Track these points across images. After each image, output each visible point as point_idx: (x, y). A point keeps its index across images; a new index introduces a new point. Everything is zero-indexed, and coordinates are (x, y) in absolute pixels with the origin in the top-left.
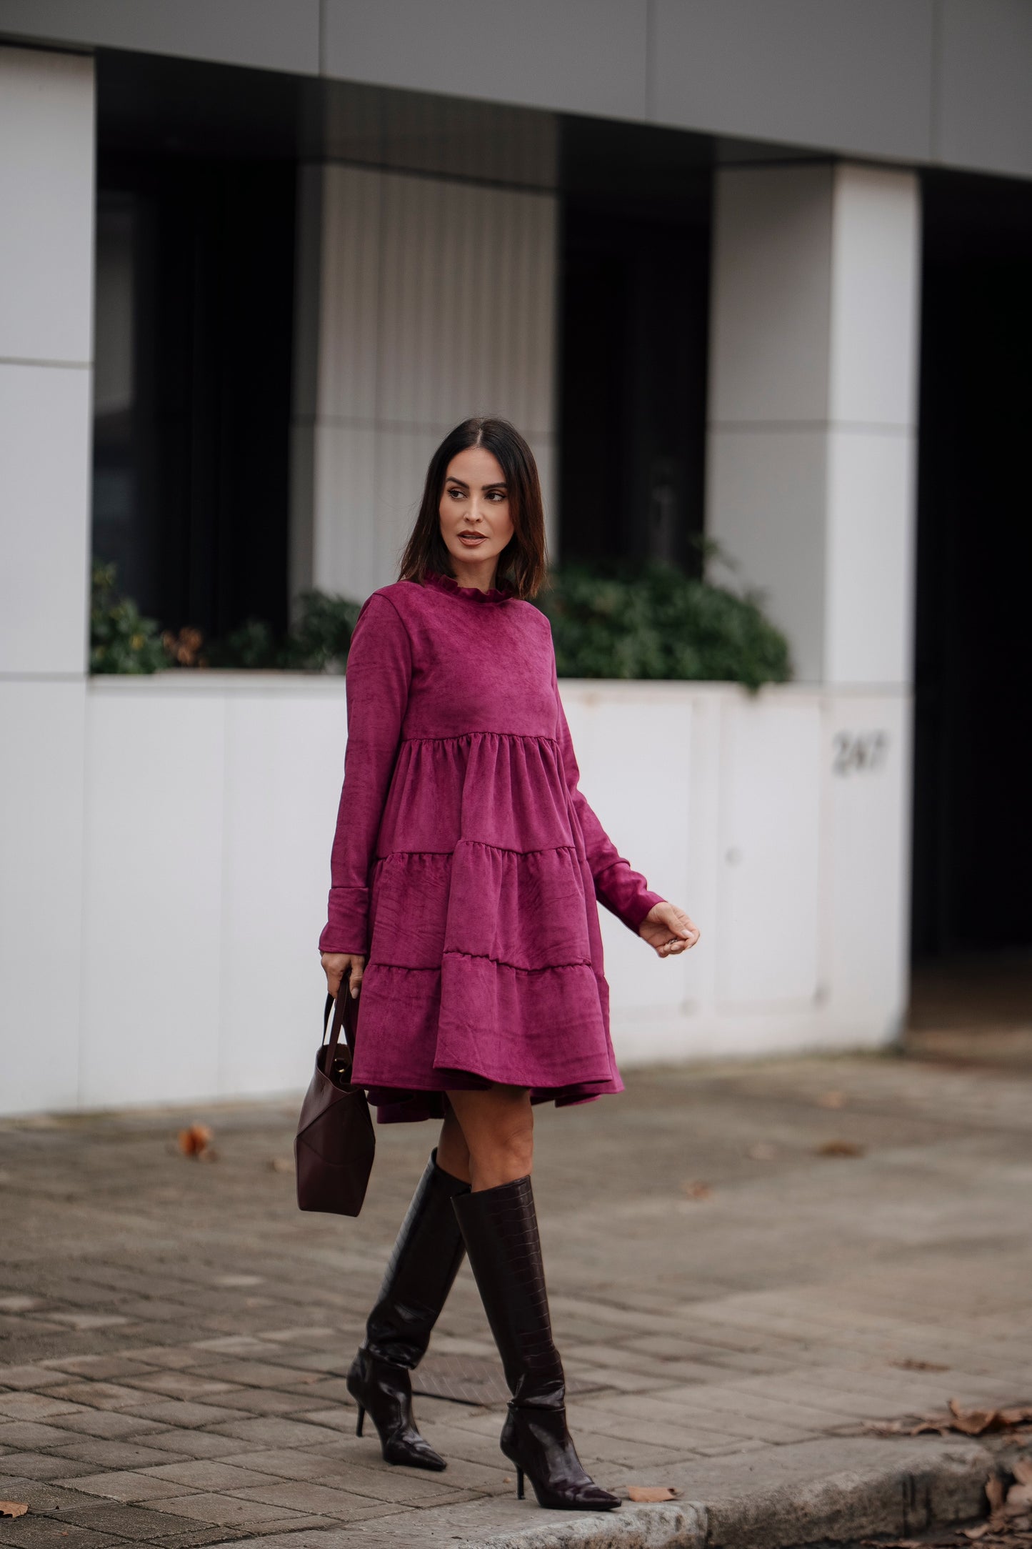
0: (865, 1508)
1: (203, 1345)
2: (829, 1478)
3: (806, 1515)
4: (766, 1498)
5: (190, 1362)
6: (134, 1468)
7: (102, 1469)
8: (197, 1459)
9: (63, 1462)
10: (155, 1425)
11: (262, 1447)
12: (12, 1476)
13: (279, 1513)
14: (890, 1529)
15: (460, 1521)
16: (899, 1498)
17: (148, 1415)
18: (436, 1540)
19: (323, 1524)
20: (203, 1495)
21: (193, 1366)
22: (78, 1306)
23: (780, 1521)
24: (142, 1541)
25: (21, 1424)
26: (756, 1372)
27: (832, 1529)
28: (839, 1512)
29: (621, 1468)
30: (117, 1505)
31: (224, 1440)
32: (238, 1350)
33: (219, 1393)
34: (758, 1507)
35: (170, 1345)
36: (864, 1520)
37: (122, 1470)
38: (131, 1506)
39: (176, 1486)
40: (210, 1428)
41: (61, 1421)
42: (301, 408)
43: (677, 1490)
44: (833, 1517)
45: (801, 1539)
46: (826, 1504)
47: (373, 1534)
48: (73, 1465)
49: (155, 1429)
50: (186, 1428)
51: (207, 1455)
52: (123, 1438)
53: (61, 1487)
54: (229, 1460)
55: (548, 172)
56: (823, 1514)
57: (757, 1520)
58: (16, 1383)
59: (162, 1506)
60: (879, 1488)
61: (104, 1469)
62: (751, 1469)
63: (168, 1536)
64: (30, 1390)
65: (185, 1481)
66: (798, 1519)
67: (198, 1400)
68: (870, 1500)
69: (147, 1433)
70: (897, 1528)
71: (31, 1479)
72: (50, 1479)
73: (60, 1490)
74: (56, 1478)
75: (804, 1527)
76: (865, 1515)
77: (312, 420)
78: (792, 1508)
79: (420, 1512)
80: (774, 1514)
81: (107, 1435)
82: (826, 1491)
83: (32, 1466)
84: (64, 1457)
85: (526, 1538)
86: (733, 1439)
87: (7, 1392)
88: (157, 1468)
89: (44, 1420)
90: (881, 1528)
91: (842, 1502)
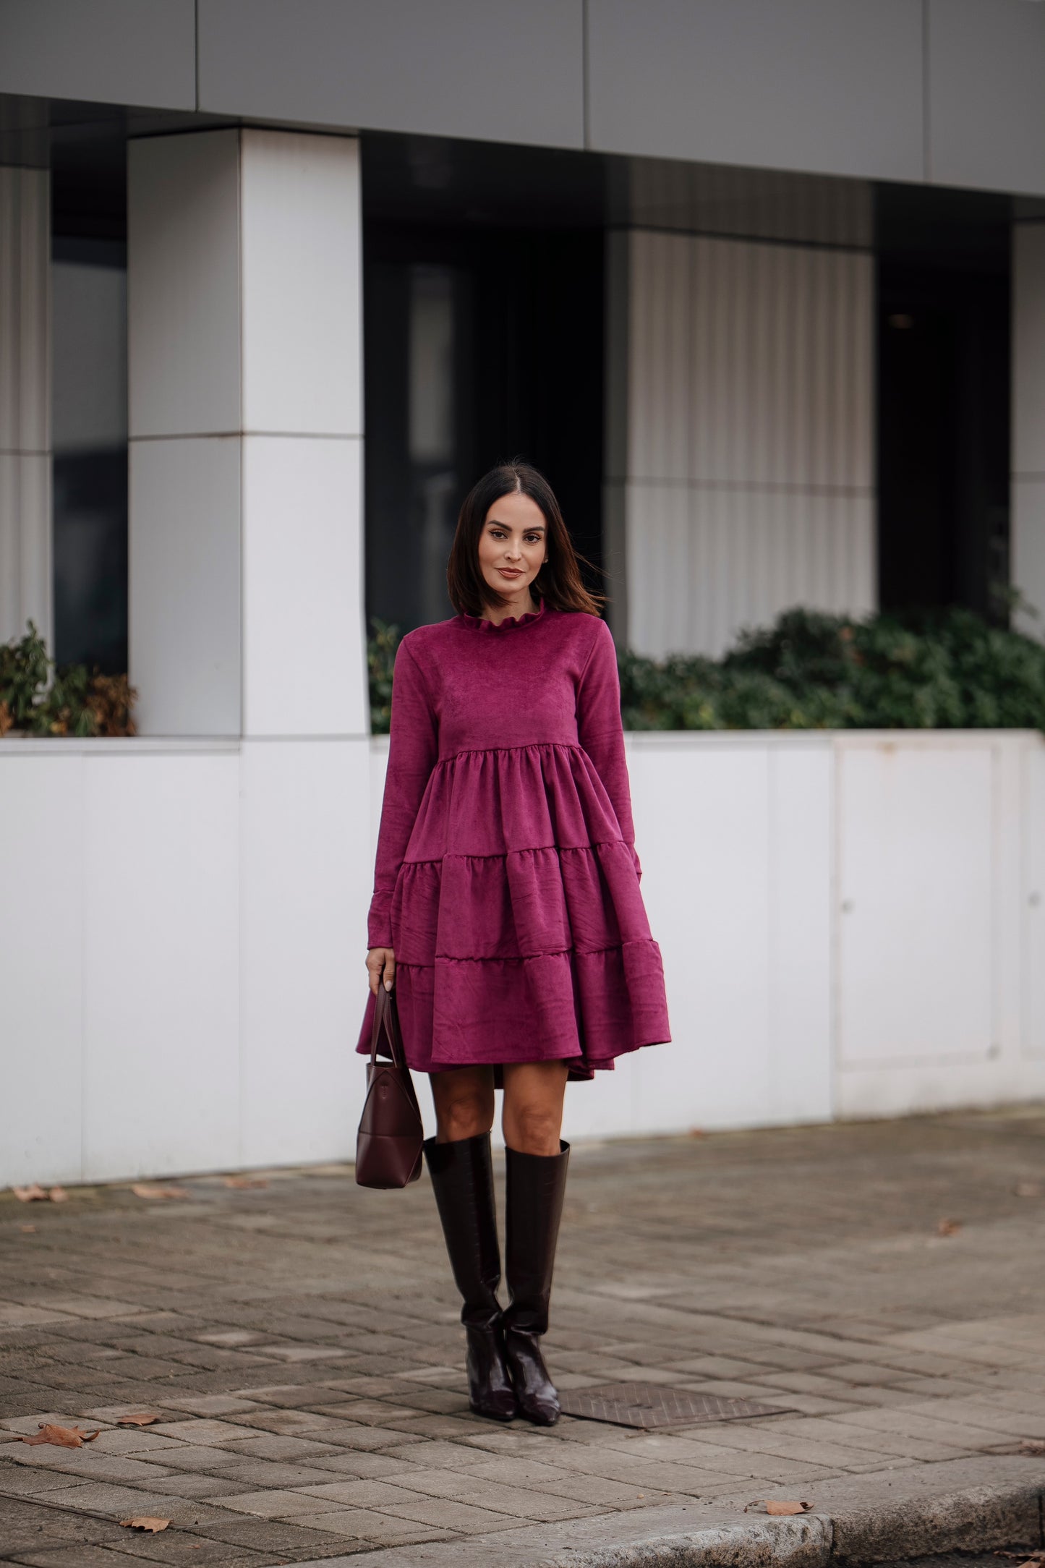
0: (998, 1520)
1: (405, 1375)
2: (962, 1492)
3: (935, 1527)
4: (894, 1511)
5: (388, 1389)
6: (292, 1487)
7: (257, 1488)
8: (361, 1478)
9: (221, 1481)
10: (331, 1448)
11: (422, 1467)
12: (166, 1495)
13: (413, 1526)
14: (1026, 1540)
15: (578, 1534)
16: (1035, 1510)
17: (328, 1440)
18: (547, 1550)
19: (444, 1537)
20: (353, 1511)
21: (390, 1395)
22: (297, 1340)
23: (907, 1533)
24: (270, 1552)
25: (194, 1448)
26: (936, 1396)
27: (963, 1540)
28: (971, 1524)
29: (774, 1484)
30: (258, 1521)
31: (392, 1461)
32: (435, 1379)
33: (405, 1419)
34: (884, 1520)
35: (378, 1376)
36: (997, 1532)
37: (278, 1489)
38: (272, 1521)
39: (326, 1503)
40: (384, 1450)
41: (234, 1445)
42: (612, 469)
43: (810, 1505)
44: (964, 1529)
45: (930, 1549)
46: (957, 1517)
47: (491, 1546)
48: (228, 1484)
49: (329, 1452)
50: (363, 1451)
51: (372, 1476)
52: (292, 1461)
53: (210, 1505)
54: (390, 1479)
55: (864, 233)
56: (953, 1527)
57: (883, 1533)
58: (203, 1411)
59: (302, 1521)
60: (1012, 1501)
61: (258, 1488)
62: (890, 1485)
63: (300, 1547)
64: (215, 1417)
65: (341, 1499)
66: (926, 1531)
67: (382, 1425)
68: (1003, 1513)
69: (321, 1455)
70: (1032, 1539)
71: (183, 1498)
72: (204, 1497)
73: (207, 1507)
74: (209, 1496)
75: (933, 1539)
76: (998, 1527)
77: (623, 480)
78: (920, 1521)
79: (545, 1526)
80: (902, 1526)
81: (276, 1457)
82: (956, 1505)
83: (189, 1486)
84: (224, 1478)
85: (635, 1548)
86: (886, 1457)
87: (193, 1419)
88: (316, 1487)
89: (218, 1445)
90: (1016, 1539)
91: (974, 1515)
